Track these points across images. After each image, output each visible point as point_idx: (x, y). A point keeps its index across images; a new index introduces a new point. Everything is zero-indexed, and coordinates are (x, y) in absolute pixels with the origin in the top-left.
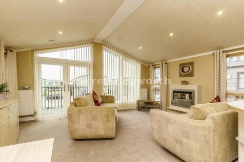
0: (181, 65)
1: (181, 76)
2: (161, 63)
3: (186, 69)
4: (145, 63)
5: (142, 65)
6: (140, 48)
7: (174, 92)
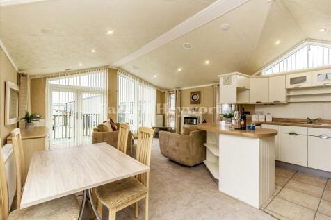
0: (191, 93)
1: (191, 103)
2: (175, 90)
3: (195, 97)
4: (161, 89)
5: (158, 91)
6: (155, 76)
7: (185, 118)
